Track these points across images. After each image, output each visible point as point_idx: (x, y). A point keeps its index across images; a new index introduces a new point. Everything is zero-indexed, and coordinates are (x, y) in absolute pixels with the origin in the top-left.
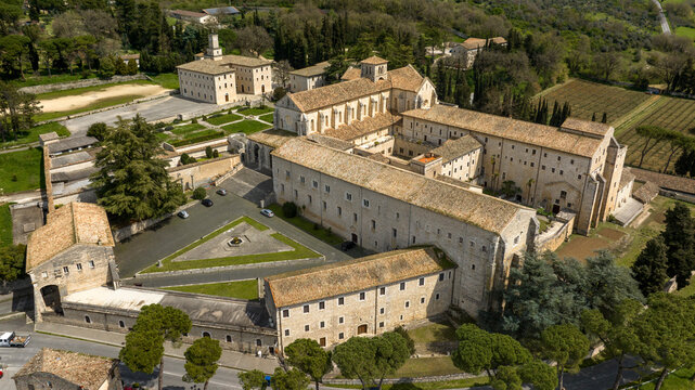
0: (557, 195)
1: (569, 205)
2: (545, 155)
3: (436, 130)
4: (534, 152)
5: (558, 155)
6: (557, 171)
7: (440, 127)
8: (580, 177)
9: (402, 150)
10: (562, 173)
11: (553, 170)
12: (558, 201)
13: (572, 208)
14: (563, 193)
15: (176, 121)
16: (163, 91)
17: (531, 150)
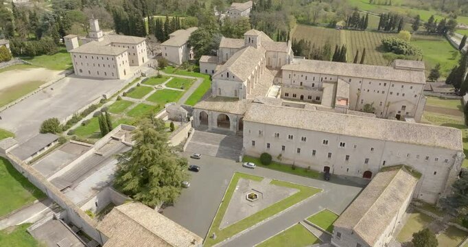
0: (400, 108)
1: (407, 113)
2: (393, 85)
3: (310, 77)
4: (385, 84)
5: (401, 84)
6: (401, 94)
7: (314, 75)
8: (416, 96)
9: (287, 95)
10: (403, 95)
11: (398, 94)
12: (399, 112)
13: (409, 114)
14: (404, 107)
15: (102, 102)
16: (56, 74)
17: (383, 83)
